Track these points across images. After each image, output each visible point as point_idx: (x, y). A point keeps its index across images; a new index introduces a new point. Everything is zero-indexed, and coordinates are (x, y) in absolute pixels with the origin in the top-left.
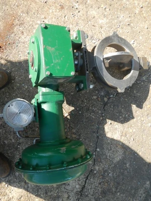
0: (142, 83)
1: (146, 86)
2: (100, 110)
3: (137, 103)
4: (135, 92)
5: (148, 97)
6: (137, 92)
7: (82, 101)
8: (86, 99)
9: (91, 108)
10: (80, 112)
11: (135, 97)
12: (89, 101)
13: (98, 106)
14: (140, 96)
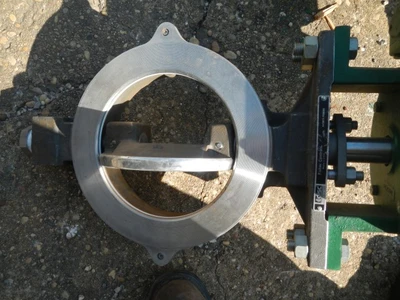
0: (55, 80)
1: (40, 70)
2: (216, 11)
3: (85, 15)
4: (87, 54)
5: (37, 28)
6: (78, 51)
7: (273, 48)
8: (261, 52)
9: (249, 22)
10: (283, 14)
11: (90, 38)
12: (251, 45)
13: (225, 26)
14: (71, 37)
